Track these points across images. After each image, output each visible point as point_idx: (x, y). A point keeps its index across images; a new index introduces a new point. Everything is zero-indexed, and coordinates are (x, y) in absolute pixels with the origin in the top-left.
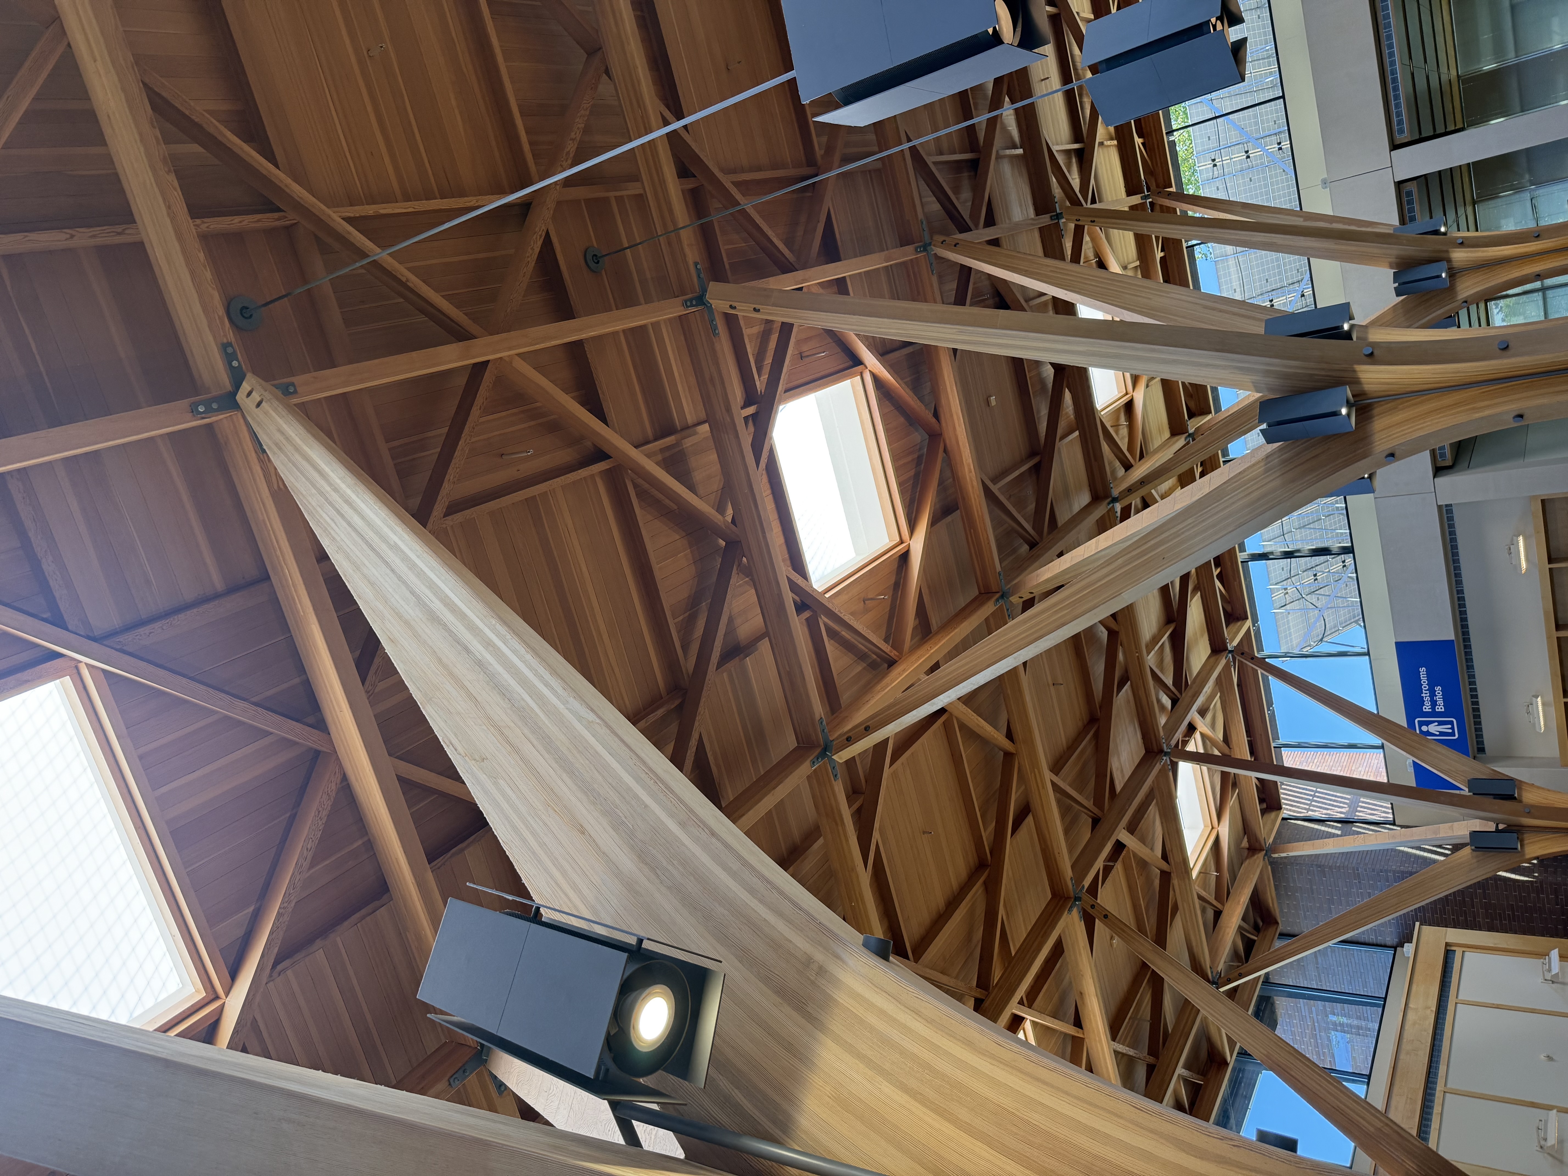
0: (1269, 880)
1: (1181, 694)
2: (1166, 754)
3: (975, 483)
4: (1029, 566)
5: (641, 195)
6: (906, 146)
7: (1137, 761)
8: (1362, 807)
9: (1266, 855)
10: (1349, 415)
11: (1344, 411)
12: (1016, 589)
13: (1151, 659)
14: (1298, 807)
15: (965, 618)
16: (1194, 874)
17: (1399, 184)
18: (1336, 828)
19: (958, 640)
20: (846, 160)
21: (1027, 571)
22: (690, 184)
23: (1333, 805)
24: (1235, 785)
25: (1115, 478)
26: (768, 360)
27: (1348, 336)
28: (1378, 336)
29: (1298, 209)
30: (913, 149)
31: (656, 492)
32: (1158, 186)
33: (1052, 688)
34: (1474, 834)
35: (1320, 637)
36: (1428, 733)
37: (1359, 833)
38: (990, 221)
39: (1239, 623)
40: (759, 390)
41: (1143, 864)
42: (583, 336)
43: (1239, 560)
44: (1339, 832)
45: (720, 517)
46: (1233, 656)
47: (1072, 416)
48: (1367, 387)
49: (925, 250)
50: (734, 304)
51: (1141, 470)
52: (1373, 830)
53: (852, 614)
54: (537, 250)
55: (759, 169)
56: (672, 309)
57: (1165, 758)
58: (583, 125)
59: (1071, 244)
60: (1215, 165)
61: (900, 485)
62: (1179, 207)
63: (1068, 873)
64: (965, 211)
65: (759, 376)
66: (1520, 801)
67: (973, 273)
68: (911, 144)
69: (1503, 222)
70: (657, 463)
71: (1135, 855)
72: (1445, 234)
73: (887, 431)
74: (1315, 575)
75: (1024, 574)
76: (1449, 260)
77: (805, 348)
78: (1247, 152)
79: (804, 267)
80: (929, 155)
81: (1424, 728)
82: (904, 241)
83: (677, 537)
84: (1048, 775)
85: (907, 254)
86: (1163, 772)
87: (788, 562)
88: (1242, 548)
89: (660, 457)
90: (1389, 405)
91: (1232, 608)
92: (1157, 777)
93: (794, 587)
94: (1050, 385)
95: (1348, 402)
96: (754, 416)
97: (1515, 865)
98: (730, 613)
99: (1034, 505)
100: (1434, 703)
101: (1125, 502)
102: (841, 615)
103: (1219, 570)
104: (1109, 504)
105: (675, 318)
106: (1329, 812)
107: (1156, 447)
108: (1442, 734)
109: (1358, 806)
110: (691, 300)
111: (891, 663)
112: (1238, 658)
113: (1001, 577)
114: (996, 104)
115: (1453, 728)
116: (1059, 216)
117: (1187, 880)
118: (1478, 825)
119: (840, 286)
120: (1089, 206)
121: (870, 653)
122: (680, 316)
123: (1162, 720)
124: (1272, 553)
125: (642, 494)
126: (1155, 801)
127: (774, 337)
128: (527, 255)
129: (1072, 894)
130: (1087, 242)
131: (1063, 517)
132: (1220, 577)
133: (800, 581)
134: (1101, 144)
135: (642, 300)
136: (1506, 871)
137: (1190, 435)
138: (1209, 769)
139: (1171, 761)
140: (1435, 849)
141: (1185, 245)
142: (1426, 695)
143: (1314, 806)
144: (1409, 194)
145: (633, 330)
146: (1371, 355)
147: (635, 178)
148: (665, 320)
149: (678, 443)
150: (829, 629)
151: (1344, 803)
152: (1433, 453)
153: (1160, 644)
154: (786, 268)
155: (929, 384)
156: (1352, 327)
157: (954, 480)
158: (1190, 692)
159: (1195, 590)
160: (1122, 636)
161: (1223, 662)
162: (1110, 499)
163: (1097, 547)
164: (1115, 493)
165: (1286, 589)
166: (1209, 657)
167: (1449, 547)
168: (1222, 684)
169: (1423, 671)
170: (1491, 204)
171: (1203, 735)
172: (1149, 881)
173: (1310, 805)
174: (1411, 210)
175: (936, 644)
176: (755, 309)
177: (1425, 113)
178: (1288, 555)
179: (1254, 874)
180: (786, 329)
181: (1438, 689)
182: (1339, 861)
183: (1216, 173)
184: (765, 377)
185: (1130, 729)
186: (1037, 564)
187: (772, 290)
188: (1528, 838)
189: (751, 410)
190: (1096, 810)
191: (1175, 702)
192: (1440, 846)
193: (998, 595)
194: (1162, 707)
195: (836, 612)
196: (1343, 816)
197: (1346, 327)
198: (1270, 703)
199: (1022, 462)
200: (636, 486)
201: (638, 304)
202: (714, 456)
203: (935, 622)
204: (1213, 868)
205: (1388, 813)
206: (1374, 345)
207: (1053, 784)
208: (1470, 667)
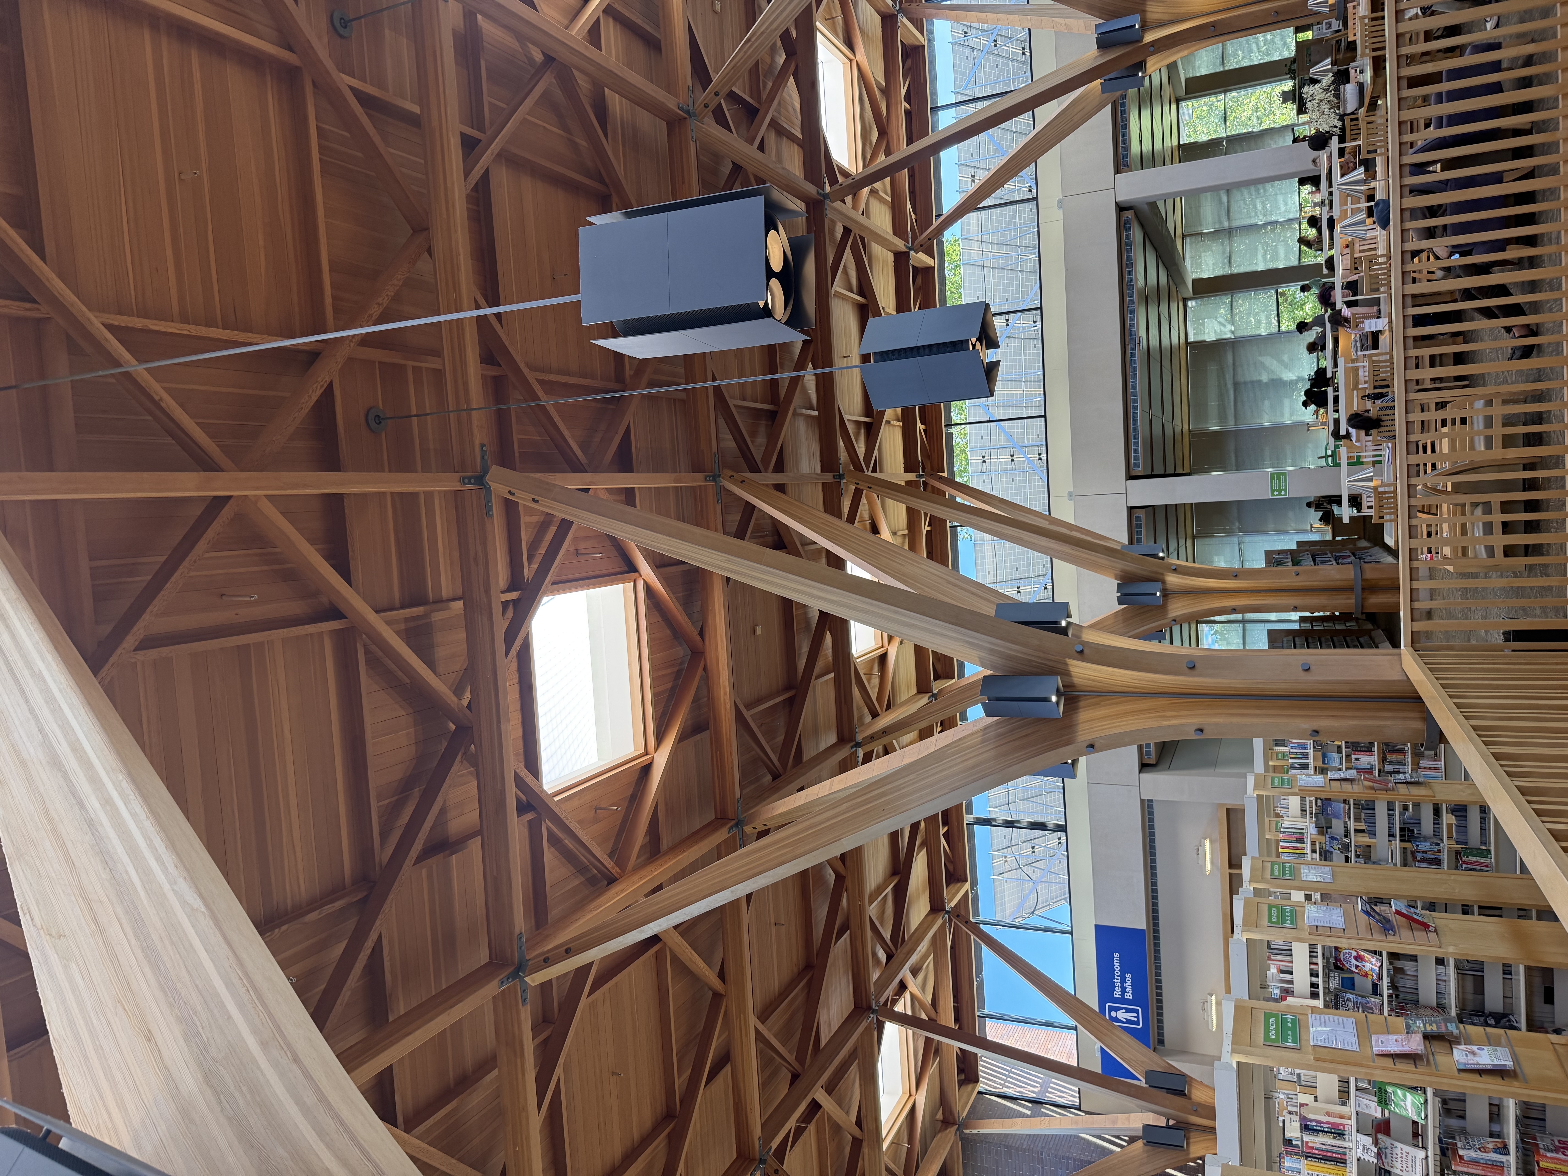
0: (958, 1158)
1: (897, 950)
2: (874, 1012)
3: (728, 707)
4: (768, 797)
5: (440, 370)
6: (711, 384)
7: (845, 1017)
8: (1053, 1088)
9: (958, 1129)
10: (1058, 703)
11: (1054, 699)
12: (751, 819)
13: (872, 910)
14: (994, 1082)
15: (696, 842)
16: (885, 1146)
17: (1131, 509)
18: (1027, 1108)
19: (686, 863)
20: (652, 384)
21: (765, 803)
22: (493, 371)
23: (1026, 1084)
24: (937, 1052)
25: (862, 724)
26: (542, 551)
27: (1064, 631)
28: (1091, 637)
29: (1047, 513)
30: (717, 389)
31: (390, 662)
32: (932, 469)
33: (773, 927)
34: (1147, 1128)
35: (1032, 909)
36: (1117, 1020)
37: (1047, 1115)
38: (779, 467)
39: (959, 885)
40: (526, 577)
41: (837, 1128)
42: (343, 491)
43: (965, 822)
44: (1029, 1113)
45: (454, 699)
46: (949, 917)
47: (831, 658)
48: (1076, 681)
49: (714, 480)
50: (513, 491)
51: (886, 720)
52: (1059, 1114)
53: (580, 822)
54: (314, 398)
55: (568, 374)
56: (449, 483)
57: (872, 1016)
58: (393, 294)
59: (849, 503)
60: (984, 461)
61: (655, 695)
62: (949, 491)
63: (757, 1131)
64: (758, 454)
65: (529, 564)
66: (1190, 1098)
67: (756, 510)
68: (715, 383)
69: (1216, 559)
70: (398, 633)
71: (829, 1117)
72: (1162, 558)
73: (650, 640)
74: (1033, 848)
75: (760, 806)
76: (1164, 582)
77: (582, 546)
78: (1012, 456)
79: (595, 471)
80: (733, 398)
81: (1113, 1014)
82: (697, 468)
83: (403, 713)
84: (753, 1021)
85: (696, 480)
86: (868, 1029)
87: (522, 758)
88: (970, 811)
89: (403, 626)
90: (1093, 700)
91: (954, 869)
92: (862, 1034)
93: (520, 783)
94: (814, 626)
95: (1058, 690)
96: (515, 602)
97: (1182, 1164)
98: (445, 801)
99: (782, 737)
100: (1124, 990)
101: (868, 748)
102: (567, 822)
103: (946, 829)
104: (852, 747)
105: (451, 491)
106: (1021, 1090)
107: (902, 700)
108: (1128, 1021)
109: (1049, 1087)
110: (469, 478)
111: (612, 880)
112: (954, 920)
113: (739, 805)
114: (800, 366)
115: (1138, 1017)
116: (841, 477)
117: (877, 1150)
118: (1151, 1119)
119: (629, 496)
120: (870, 473)
121: (591, 866)
122: (455, 491)
123: (875, 975)
124: (995, 820)
125: (373, 662)
126: (857, 1061)
127: (552, 530)
128: (303, 401)
129: (757, 1157)
130: (864, 505)
131: (809, 753)
132: (947, 836)
133: (529, 779)
134: (888, 422)
135: (419, 468)
136: (1174, 1169)
137: (933, 695)
138: (914, 1033)
139: (877, 1019)
140: (1113, 1139)
141: (949, 524)
142: (1117, 981)
143: (1009, 1082)
144: (1138, 519)
145: (402, 494)
146: (1082, 652)
147: (437, 353)
148: (439, 492)
149: (426, 615)
150: (551, 835)
151: (1037, 1082)
152: (1140, 747)
153: (883, 895)
154: (577, 468)
155: (699, 603)
156: (1069, 624)
157: (709, 699)
158: (906, 949)
159: (923, 844)
160: (848, 882)
161: (939, 922)
162: (854, 743)
163: (830, 789)
164: (859, 738)
165: (1006, 857)
166: (927, 915)
167: (1148, 840)
168: (937, 944)
169: (1116, 955)
170: (1207, 541)
171: (913, 996)
172: (840, 1148)
173: (1005, 1081)
174: (1139, 533)
175: (661, 866)
176: (533, 500)
177: (1158, 455)
178: (1010, 824)
179: (944, 1149)
180: (565, 525)
181: (1128, 976)
182: (1025, 1143)
183: (984, 468)
184: (535, 566)
185: (844, 981)
186: (776, 796)
187: (555, 485)
188: (1195, 1137)
189: (514, 595)
190: (796, 1065)
191: (890, 957)
192: (1118, 1137)
193: (733, 822)
194: (877, 961)
195: (562, 817)
196: (1034, 1095)
197: (1064, 623)
198: (980, 970)
199: (778, 693)
200: (367, 652)
201: (416, 471)
202: (462, 635)
203: (665, 843)
204: (906, 1139)
205: (1075, 1097)
206: (1085, 644)
207: (757, 1031)
208: (1157, 958)
